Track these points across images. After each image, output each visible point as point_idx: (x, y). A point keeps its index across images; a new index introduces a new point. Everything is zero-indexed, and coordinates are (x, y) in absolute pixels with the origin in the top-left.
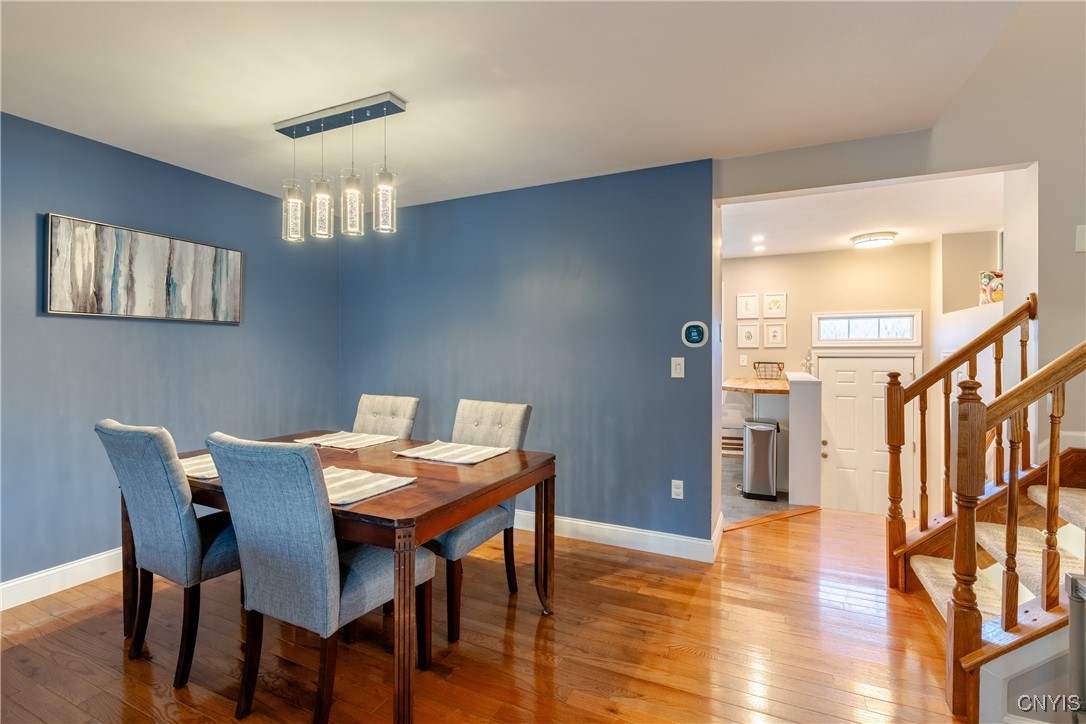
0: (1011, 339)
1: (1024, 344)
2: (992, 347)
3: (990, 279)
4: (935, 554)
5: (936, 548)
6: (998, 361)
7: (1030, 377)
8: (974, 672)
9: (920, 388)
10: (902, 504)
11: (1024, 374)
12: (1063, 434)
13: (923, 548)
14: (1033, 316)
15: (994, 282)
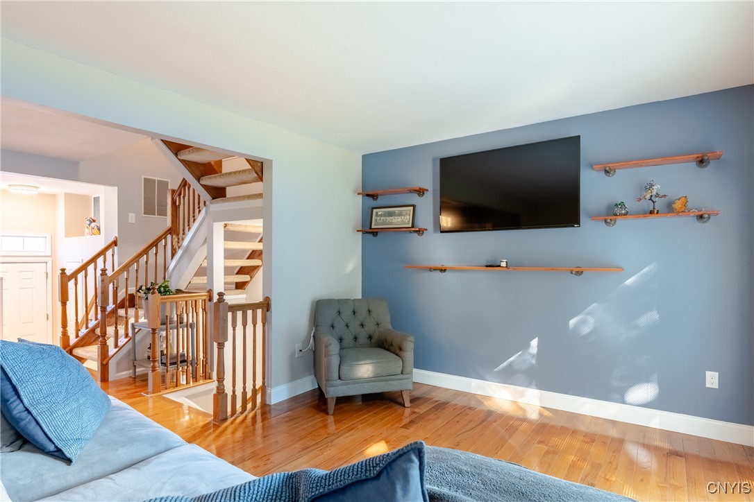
0: (109, 253)
1: (113, 255)
2: (102, 257)
3: (91, 222)
4: (83, 346)
5: (83, 343)
6: (105, 262)
7: (115, 270)
8: (107, 364)
9: (74, 275)
10: (67, 329)
11: (113, 270)
12: (129, 289)
13: (77, 345)
14: (116, 245)
15: (93, 224)
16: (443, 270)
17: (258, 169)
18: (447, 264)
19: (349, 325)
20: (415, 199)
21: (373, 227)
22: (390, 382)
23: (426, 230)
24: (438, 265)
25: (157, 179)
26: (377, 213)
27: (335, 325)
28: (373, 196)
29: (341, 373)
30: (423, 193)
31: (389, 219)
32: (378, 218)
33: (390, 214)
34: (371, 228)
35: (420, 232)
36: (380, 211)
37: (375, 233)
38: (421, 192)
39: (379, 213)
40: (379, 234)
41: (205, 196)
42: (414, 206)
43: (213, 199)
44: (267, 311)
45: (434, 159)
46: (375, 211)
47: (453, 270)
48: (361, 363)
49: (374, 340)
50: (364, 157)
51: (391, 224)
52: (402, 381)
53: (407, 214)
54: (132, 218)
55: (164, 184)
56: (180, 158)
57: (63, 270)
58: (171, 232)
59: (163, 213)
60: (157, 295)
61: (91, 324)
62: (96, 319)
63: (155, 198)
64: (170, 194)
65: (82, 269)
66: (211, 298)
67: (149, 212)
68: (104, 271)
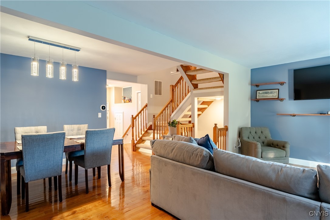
6: (144, 113)
13: (137, 143)
15: (126, 99)
16: (294, 116)
17: (222, 77)
18: (295, 113)
19: (255, 137)
20: (279, 86)
21: (257, 98)
22: (280, 160)
23: (285, 99)
24: (292, 113)
25: (158, 81)
26: (259, 93)
27: (249, 137)
28: (257, 86)
29: (263, 155)
30: (283, 84)
31: (265, 95)
32: (260, 95)
33: (266, 93)
34: (256, 99)
35: (282, 100)
36: (261, 92)
37: (258, 101)
38: (282, 84)
39: (260, 93)
40: (259, 101)
41: (191, 87)
42: (279, 89)
43: (195, 88)
44: (227, 131)
45: (289, 70)
46: (258, 92)
47: (299, 115)
48: (270, 152)
49: (265, 144)
50: (252, 70)
51: (267, 97)
52: (285, 160)
53: (275, 93)
54: (151, 96)
55: (160, 83)
56: (187, 74)
57: (132, 116)
58: (172, 101)
59: (160, 94)
60: (180, 125)
61: (140, 136)
62: (141, 134)
63: (158, 89)
64: (171, 87)
65: (138, 115)
66: (194, 126)
67: (156, 93)
68: (154, 116)
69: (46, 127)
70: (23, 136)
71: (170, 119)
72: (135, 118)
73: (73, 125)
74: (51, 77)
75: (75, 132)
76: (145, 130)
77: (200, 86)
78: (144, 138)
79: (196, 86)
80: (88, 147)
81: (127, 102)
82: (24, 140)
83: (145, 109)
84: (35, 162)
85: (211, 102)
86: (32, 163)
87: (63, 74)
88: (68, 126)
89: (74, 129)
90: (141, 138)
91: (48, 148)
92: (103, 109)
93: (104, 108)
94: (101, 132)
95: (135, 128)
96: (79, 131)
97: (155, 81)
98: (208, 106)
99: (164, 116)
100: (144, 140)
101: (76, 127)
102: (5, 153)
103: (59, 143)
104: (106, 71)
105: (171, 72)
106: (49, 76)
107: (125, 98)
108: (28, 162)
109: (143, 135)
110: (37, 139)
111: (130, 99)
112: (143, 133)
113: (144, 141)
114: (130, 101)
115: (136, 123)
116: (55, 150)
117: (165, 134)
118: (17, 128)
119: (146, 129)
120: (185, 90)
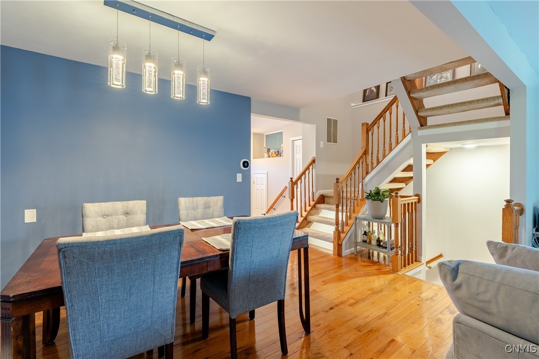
1: (312, 169)
5: (301, 226)
6: (309, 174)
8: (341, 244)
15: (271, 151)
25: (332, 118)
43: (421, 126)
44: (520, 215)
54: (322, 144)
55: (335, 122)
56: (411, 95)
57: (292, 179)
58: (365, 153)
59: (335, 141)
60: (399, 198)
61: (304, 214)
62: (306, 211)
63: (331, 132)
64: (365, 127)
65: (300, 178)
66: (419, 201)
67: (329, 140)
68: (337, 179)
69: (144, 202)
70: (60, 247)
71: (362, 185)
72: (296, 183)
73: (195, 199)
74: (154, 93)
75: (200, 211)
76: (312, 203)
77: (430, 121)
78: (311, 218)
79: (423, 123)
80: (238, 262)
81: (272, 157)
82: (65, 257)
83: (311, 167)
84: (102, 318)
85: (441, 154)
86: (92, 322)
87: (179, 88)
88: (187, 199)
89: (197, 206)
90: (306, 218)
91: (137, 274)
92: (244, 166)
93: (246, 164)
94: (271, 224)
95: (295, 200)
96: (208, 210)
97: (328, 119)
98: (434, 161)
99: (353, 180)
100: (311, 222)
101: (201, 200)
102: (14, 296)
103: (167, 258)
104: (249, 98)
105: (352, 105)
106: (148, 89)
107: (269, 150)
108: (80, 318)
109: (309, 213)
110: (104, 252)
111: (278, 152)
112: (308, 208)
113: (310, 224)
114: (279, 154)
115: (298, 191)
116: (157, 278)
117: (354, 213)
118: (88, 204)
119: (314, 203)
120: (396, 130)
